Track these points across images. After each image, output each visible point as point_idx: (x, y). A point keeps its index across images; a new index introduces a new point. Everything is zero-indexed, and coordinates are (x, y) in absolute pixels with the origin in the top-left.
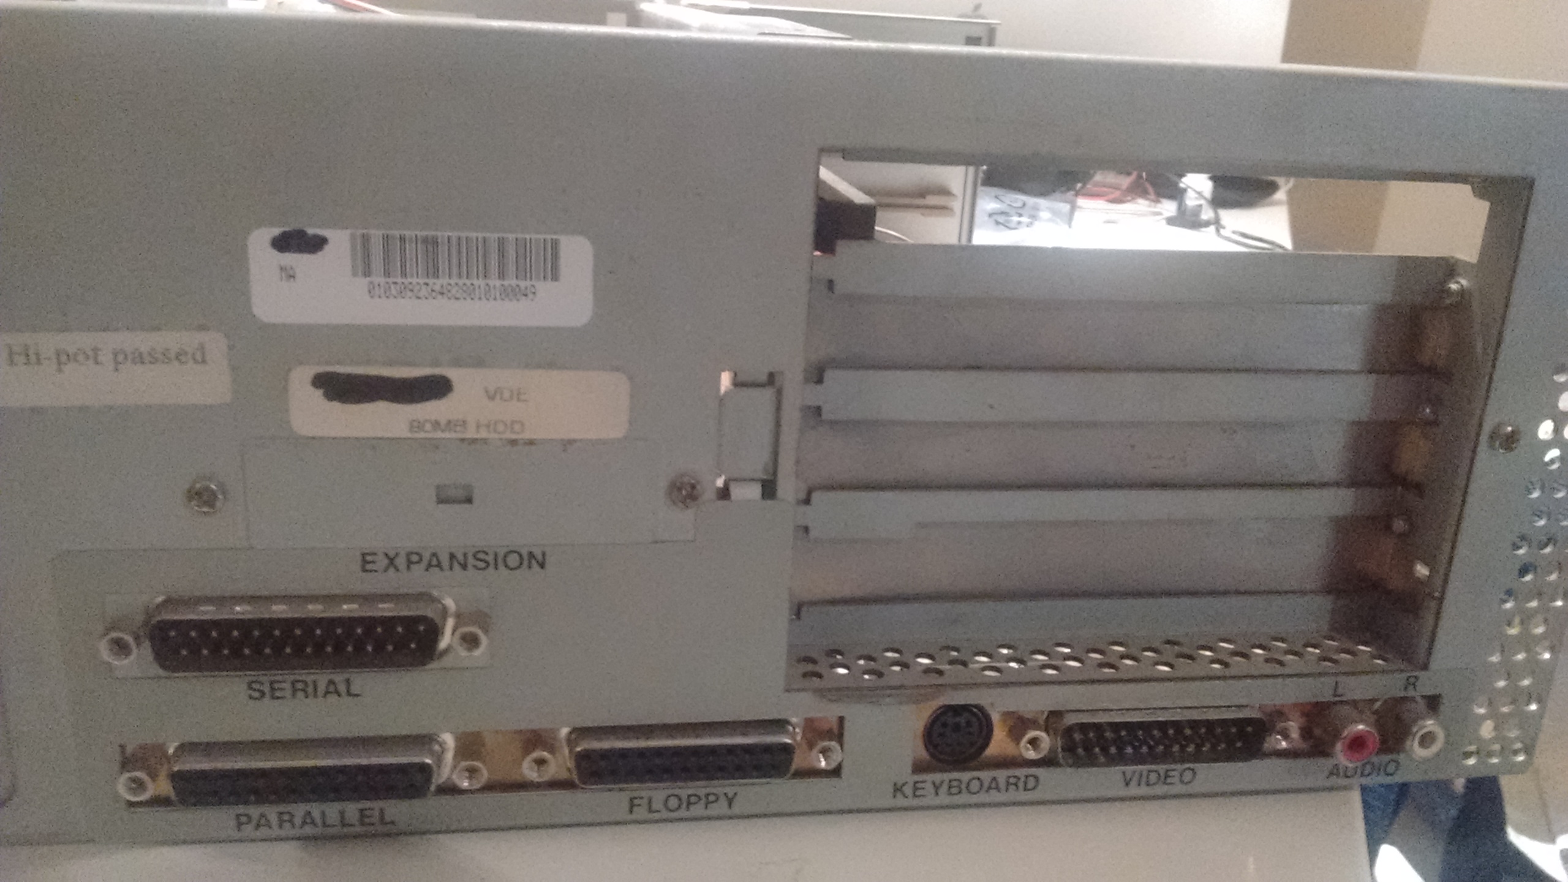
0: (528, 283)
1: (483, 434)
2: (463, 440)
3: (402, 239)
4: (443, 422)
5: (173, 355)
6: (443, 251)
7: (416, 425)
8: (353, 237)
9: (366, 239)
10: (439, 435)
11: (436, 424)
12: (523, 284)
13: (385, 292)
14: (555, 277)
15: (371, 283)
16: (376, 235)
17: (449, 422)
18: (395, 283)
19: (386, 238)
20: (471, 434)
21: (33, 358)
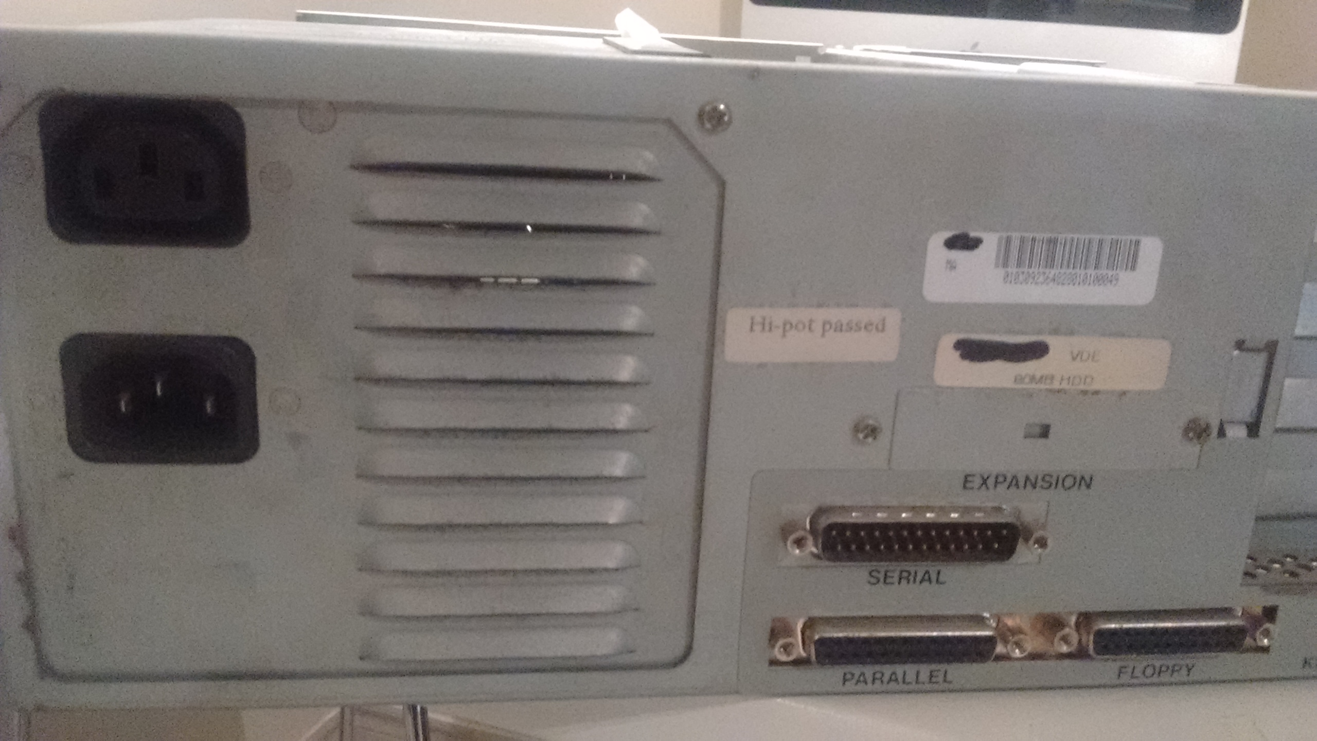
0: (1114, 272)
1: (1065, 385)
2: (1051, 391)
3: (1034, 240)
4: (1038, 377)
5: (863, 325)
6: (1059, 249)
7: (1018, 379)
8: (1000, 239)
9: (1009, 240)
10: (1033, 386)
11: (1033, 379)
12: (1110, 273)
13: (1015, 280)
14: (1133, 268)
15: (1007, 272)
16: (1016, 236)
17: (1042, 377)
18: (1023, 273)
19: (1022, 240)
20: (1056, 385)
21: (767, 328)
